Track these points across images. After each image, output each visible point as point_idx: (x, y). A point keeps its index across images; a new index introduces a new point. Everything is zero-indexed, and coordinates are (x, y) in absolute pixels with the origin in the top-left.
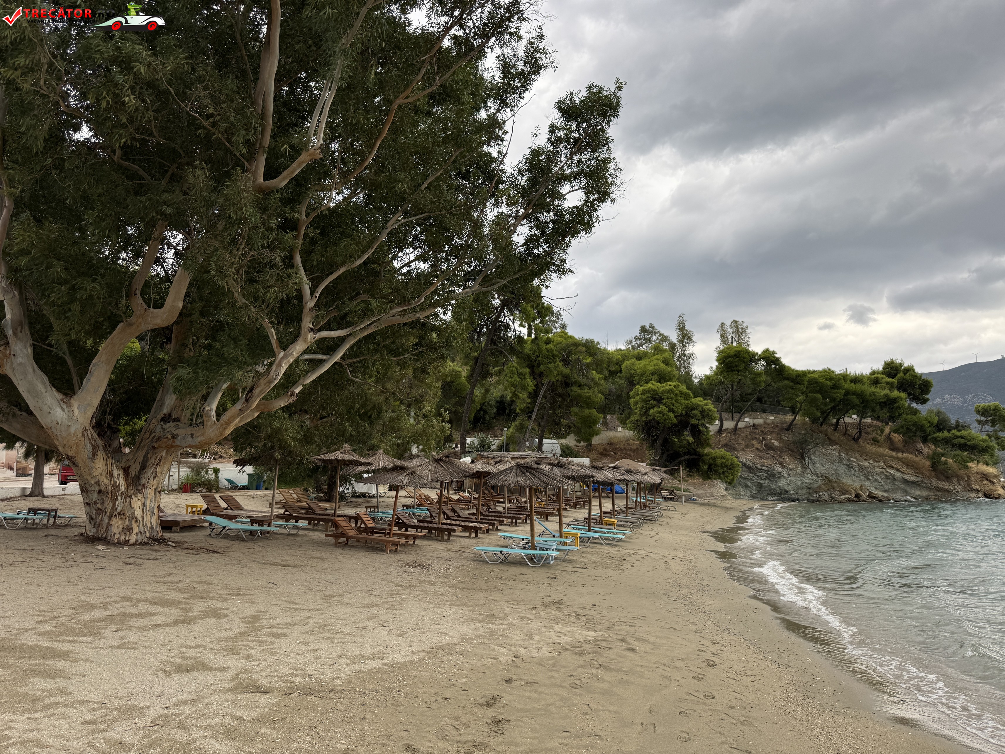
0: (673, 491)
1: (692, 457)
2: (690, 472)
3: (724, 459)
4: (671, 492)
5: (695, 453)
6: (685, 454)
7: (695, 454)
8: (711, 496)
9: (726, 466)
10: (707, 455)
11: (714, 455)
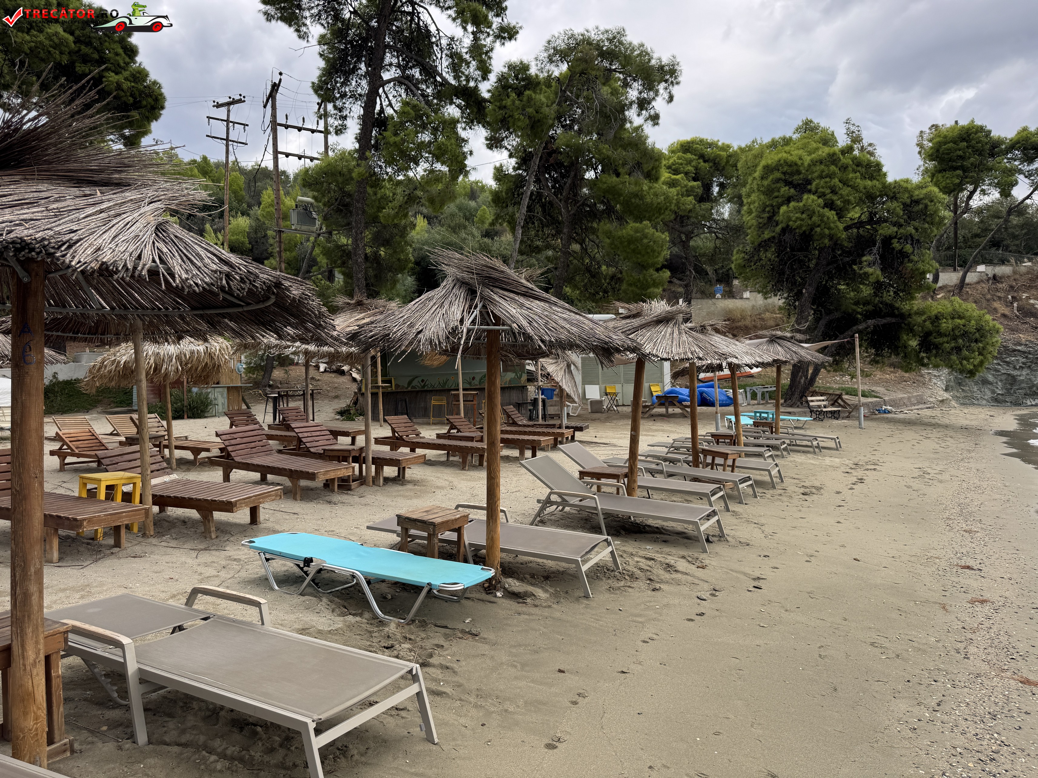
0: (840, 396)
1: (884, 321)
2: (877, 355)
3: (960, 317)
4: (836, 399)
5: (891, 311)
6: (868, 316)
7: (892, 315)
8: (919, 403)
9: (965, 334)
10: (920, 313)
11: (934, 312)
